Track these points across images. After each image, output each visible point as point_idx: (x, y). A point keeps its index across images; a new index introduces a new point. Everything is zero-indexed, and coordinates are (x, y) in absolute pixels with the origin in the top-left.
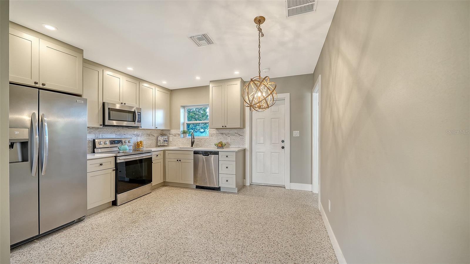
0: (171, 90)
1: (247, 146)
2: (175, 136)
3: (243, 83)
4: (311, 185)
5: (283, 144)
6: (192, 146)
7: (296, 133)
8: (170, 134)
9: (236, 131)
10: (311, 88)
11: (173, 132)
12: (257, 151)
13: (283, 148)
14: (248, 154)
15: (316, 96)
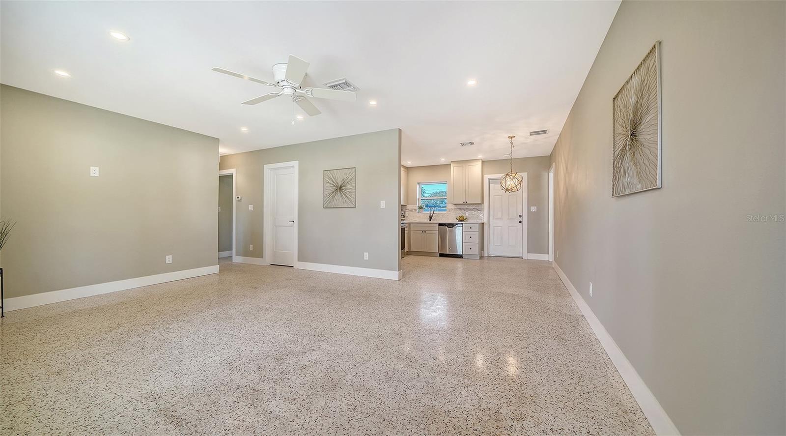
0: (408, 168)
1: (485, 220)
2: (412, 211)
3: (483, 162)
4: (547, 255)
5: (520, 219)
6: (430, 220)
7: (533, 209)
8: (406, 209)
9: (474, 207)
10: (548, 167)
11: (409, 207)
12: (494, 225)
13: (520, 222)
14: (486, 227)
15: (551, 175)
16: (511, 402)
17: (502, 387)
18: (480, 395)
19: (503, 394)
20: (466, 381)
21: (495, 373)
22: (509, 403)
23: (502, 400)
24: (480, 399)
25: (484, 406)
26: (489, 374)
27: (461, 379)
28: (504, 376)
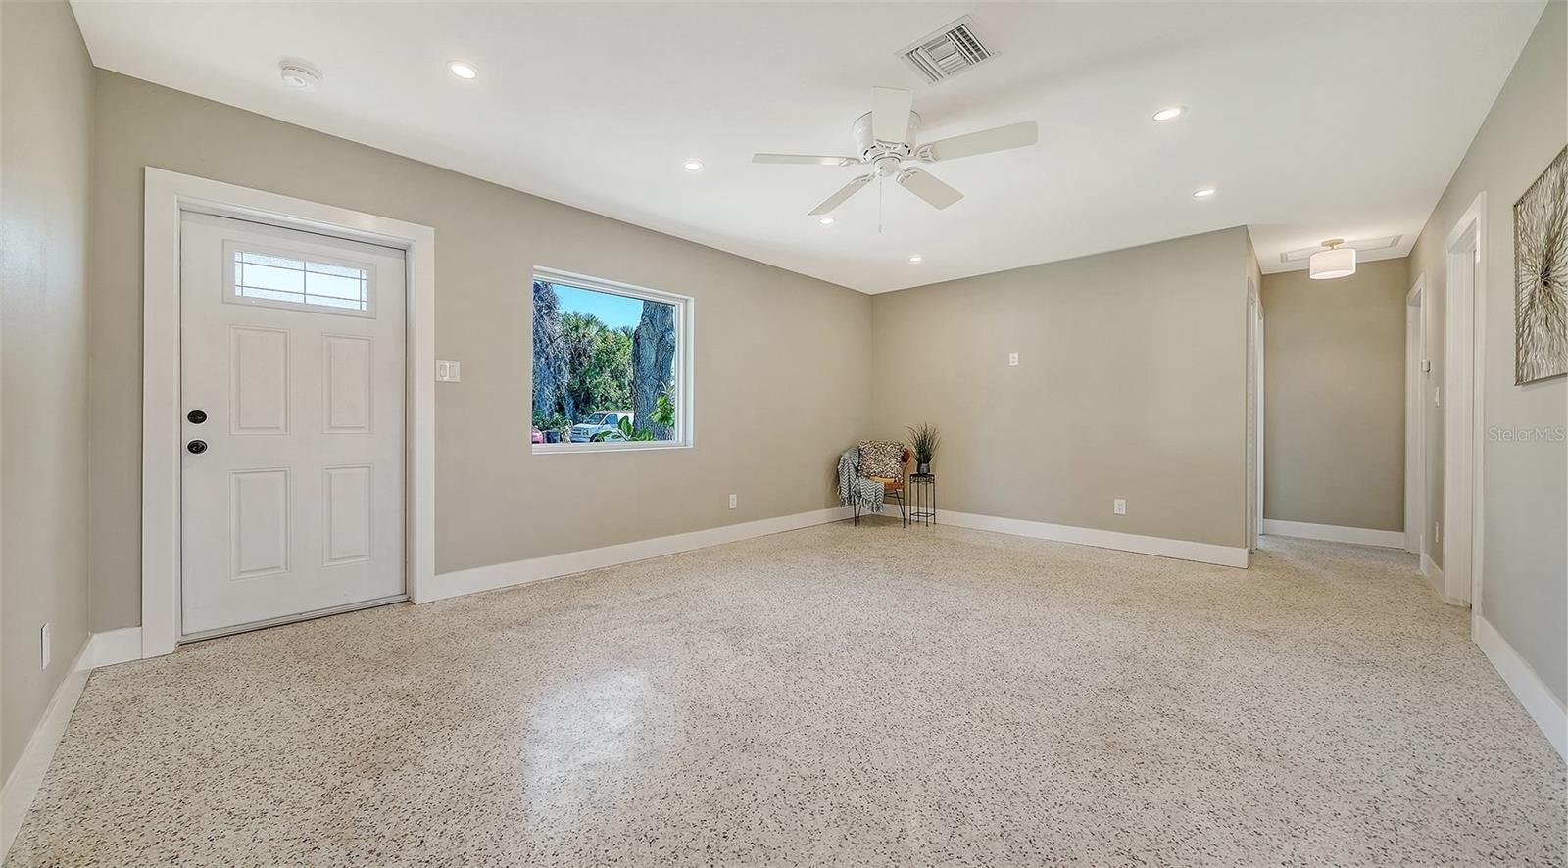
16: (361, 806)
17: (394, 820)
18: (428, 776)
19: (384, 808)
20: (477, 779)
21: (431, 839)
22: (364, 801)
23: (380, 797)
24: (422, 771)
25: (408, 768)
26: (445, 826)
27: (490, 775)
28: (406, 847)
